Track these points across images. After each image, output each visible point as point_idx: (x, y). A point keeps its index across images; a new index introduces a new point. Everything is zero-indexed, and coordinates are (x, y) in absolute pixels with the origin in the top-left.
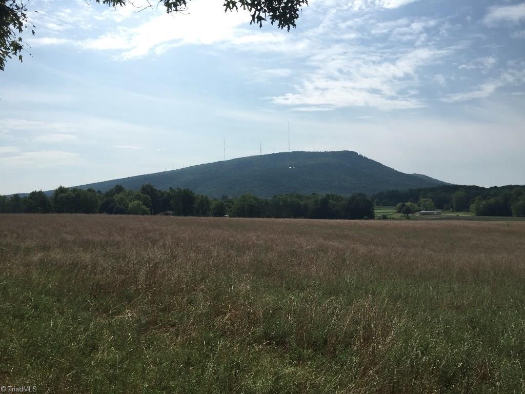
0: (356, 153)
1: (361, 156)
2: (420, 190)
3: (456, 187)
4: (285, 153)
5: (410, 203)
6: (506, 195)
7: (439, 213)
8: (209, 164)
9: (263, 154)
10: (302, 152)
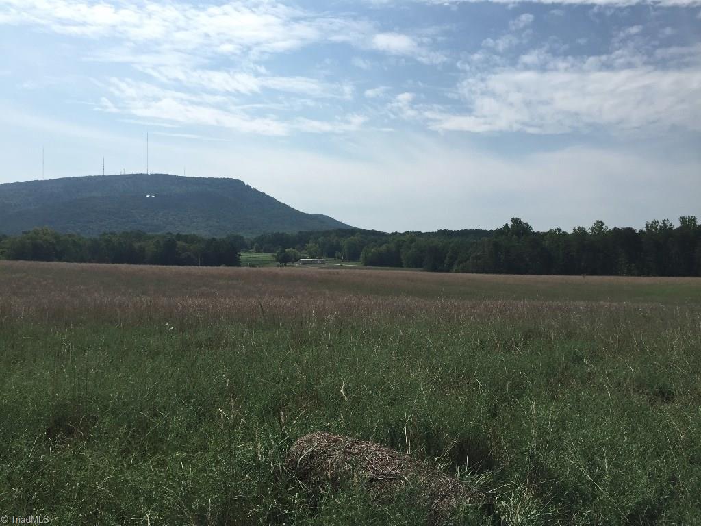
0: (243, 183)
1: (248, 187)
2: (311, 233)
3: (353, 231)
4: (141, 175)
5: (291, 249)
6: (398, 241)
7: (323, 263)
8: (18, 184)
9: (107, 174)
10: (167, 175)
